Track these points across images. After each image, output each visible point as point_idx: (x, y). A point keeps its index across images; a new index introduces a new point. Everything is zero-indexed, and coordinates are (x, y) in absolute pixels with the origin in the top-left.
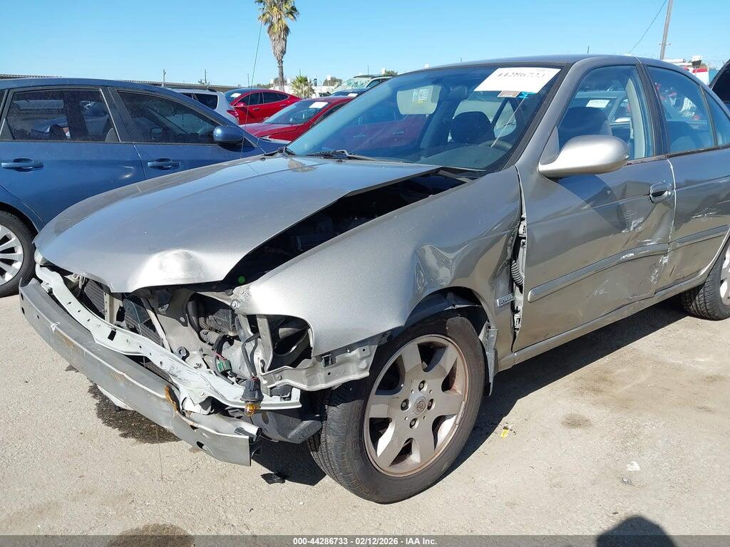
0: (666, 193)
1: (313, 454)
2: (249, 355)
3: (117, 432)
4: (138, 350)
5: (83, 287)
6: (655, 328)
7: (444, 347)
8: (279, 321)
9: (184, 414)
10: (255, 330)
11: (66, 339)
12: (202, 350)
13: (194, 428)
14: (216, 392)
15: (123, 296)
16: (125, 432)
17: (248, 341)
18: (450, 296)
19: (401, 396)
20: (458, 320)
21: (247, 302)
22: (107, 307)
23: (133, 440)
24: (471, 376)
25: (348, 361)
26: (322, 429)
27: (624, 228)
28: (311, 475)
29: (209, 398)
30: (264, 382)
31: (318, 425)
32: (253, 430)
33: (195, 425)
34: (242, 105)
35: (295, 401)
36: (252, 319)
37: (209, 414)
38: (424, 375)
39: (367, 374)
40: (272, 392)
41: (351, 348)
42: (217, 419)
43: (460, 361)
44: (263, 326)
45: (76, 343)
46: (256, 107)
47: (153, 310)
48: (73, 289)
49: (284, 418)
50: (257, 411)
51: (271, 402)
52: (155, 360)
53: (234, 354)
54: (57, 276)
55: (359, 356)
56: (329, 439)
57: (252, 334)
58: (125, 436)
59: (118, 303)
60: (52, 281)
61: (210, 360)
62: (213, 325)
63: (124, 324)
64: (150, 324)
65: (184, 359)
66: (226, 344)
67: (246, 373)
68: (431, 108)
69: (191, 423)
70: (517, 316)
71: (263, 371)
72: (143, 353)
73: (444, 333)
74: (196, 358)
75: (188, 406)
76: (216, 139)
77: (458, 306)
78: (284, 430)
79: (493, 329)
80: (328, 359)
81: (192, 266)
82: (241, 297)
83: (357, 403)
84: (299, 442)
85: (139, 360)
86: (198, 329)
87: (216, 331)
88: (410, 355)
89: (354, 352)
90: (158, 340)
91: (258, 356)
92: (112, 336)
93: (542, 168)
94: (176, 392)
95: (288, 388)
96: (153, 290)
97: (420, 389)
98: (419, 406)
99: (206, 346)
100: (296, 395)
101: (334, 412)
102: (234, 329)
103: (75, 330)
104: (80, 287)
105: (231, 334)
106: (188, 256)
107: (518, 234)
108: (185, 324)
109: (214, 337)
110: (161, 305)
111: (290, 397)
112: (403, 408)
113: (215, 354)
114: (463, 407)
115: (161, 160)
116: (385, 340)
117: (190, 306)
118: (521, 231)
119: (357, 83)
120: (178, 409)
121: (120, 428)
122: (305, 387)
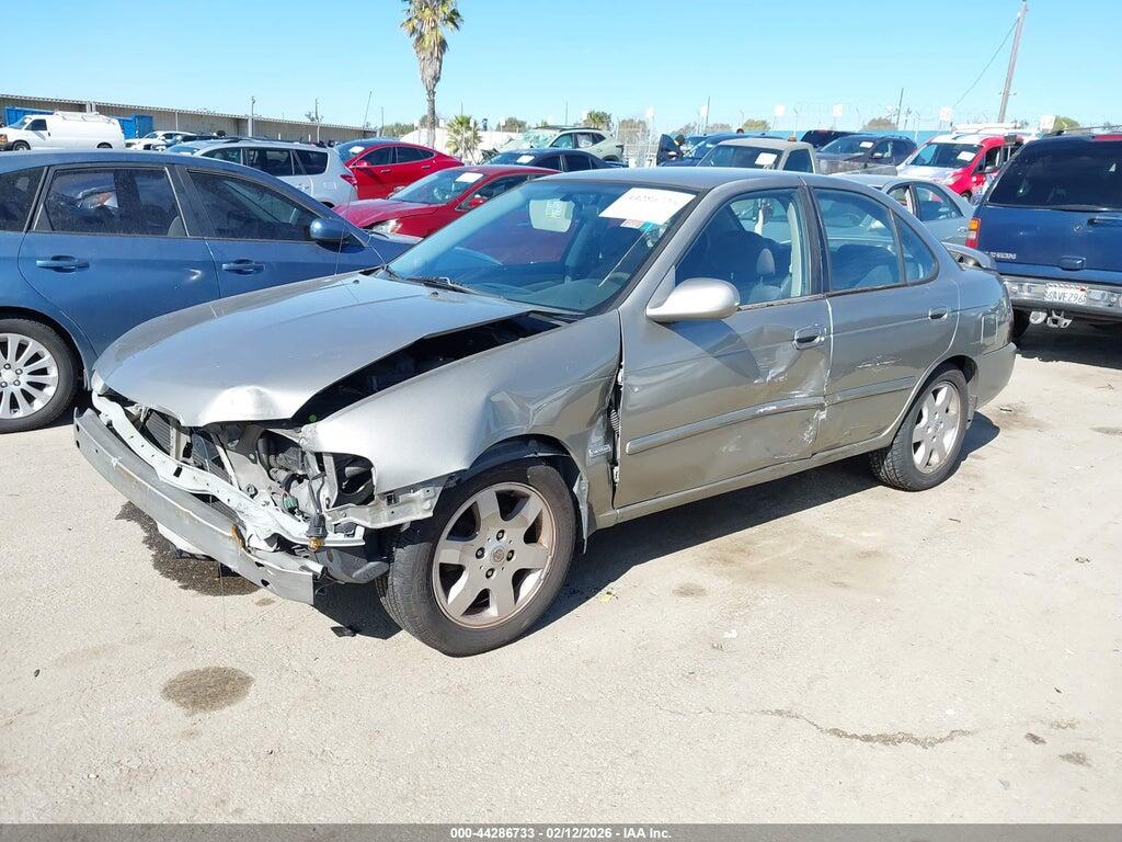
0: (817, 340)
1: (382, 600)
2: (315, 493)
3: (176, 583)
4: (206, 488)
5: (145, 420)
6: (833, 497)
7: (527, 497)
8: (348, 459)
9: (249, 552)
10: (322, 468)
11: (128, 474)
12: (270, 488)
13: (259, 565)
14: (282, 527)
15: (192, 431)
16: (186, 584)
17: (314, 478)
18: (532, 443)
19: (476, 543)
20: (542, 468)
21: (313, 441)
22: (173, 443)
23: (194, 592)
24: (558, 529)
25: (411, 501)
26: (388, 571)
27: (757, 378)
28: (384, 627)
29: (275, 535)
30: (328, 518)
31: (385, 567)
32: (318, 568)
33: (261, 562)
34: (365, 165)
35: (358, 539)
36: (319, 456)
37: (275, 551)
38: (502, 524)
39: (430, 514)
40: (336, 530)
41: (414, 488)
42: (282, 557)
43: (545, 512)
44: (329, 463)
45: (139, 479)
46: (385, 168)
47: (222, 446)
48: (135, 421)
49: (349, 557)
50: (321, 549)
51: (335, 539)
52: (223, 498)
53: (301, 492)
54: (116, 406)
55: (422, 497)
56: (395, 581)
57: (319, 472)
58: (185, 588)
59: (185, 439)
60: (112, 411)
61: (278, 499)
62: (282, 463)
63: (191, 460)
64: (218, 462)
65: (252, 496)
66: (295, 482)
67: (312, 510)
68: (564, 226)
69: (256, 560)
70: (616, 469)
71: (328, 507)
72: (211, 491)
73: (526, 482)
74: (264, 495)
75: (254, 543)
76: (313, 236)
77: (540, 454)
78: (348, 570)
79: (585, 480)
80: (391, 498)
81: (263, 402)
82: (308, 435)
83: (425, 546)
84: (364, 581)
85: (205, 498)
86: (268, 468)
87: (287, 470)
88: (486, 501)
89: (418, 493)
90: (226, 477)
91: (325, 493)
92: (178, 473)
93: (650, 312)
94: (243, 531)
95: (353, 526)
96: (223, 425)
97: (498, 539)
98: (496, 555)
99: (275, 484)
100: (360, 532)
101: (400, 554)
102: (303, 468)
103: (139, 467)
104: (142, 420)
105: (300, 472)
106: (259, 393)
107: (616, 381)
108: (254, 462)
109: (283, 475)
110: (231, 441)
111: (354, 534)
112: (478, 557)
113: (283, 491)
114: (548, 562)
115: (240, 262)
116: (452, 484)
117: (261, 444)
118: (619, 379)
119: (538, 137)
120: (244, 546)
121: (179, 580)
122: (369, 525)
